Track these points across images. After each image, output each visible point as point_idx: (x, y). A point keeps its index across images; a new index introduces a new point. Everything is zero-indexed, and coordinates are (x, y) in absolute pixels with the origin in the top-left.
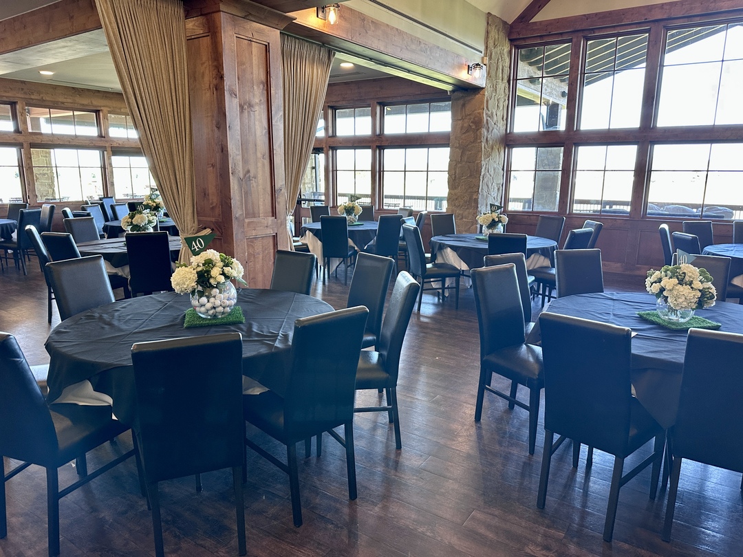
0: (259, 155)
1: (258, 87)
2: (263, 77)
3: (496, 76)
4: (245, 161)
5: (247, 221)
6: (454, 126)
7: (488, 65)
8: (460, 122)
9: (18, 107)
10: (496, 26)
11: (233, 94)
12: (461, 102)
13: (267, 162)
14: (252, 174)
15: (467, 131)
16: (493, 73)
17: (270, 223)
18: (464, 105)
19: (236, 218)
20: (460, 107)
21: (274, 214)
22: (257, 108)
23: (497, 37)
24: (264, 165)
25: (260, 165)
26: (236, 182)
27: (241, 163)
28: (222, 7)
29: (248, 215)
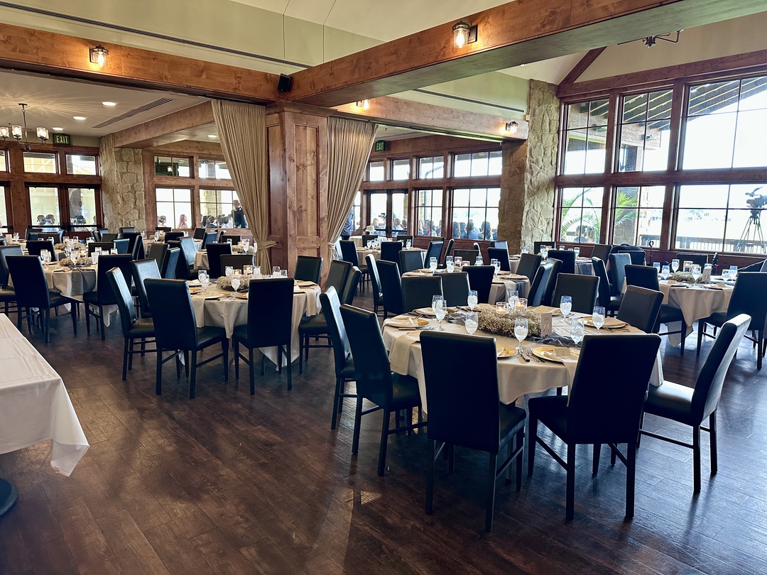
0: (309, 196)
1: (310, 154)
2: (314, 148)
3: (542, 128)
4: (299, 200)
5: (298, 237)
6: (504, 170)
7: (531, 122)
8: (508, 167)
9: (195, 159)
10: (540, 89)
11: (292, 160)
12: (509, 151)
13: (315, 201)
14: (303, 208)
15: (513, 175)
16: (538, 127)
17: (315, 240)
18: (511, 154)
19: (290, 236)
20: (508, 155)
21: (318, 234)
22: (309, 168)
23: (541, 97)
24: (312, 202)
25: (309, 202)
26: (291, 213)
27: (296, 201)
28: (285, 109)
29: (299, 234)
